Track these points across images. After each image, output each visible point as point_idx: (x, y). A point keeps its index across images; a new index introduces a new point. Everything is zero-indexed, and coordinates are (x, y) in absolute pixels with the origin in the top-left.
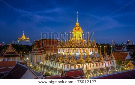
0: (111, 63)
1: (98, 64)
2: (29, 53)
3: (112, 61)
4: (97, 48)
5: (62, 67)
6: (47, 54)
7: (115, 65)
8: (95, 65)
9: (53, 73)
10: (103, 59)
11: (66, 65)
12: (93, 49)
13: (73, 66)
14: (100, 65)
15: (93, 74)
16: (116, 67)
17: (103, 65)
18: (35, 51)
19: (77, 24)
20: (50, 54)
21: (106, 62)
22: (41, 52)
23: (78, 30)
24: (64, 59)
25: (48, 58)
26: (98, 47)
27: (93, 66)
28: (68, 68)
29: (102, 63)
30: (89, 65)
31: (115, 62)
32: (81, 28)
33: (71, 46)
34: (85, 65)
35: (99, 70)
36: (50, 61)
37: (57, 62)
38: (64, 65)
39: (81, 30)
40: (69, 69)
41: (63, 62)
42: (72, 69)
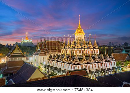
0: (112, 64)
1: (100, 65)
2: (33, 54)
3: (112, 62)
4: (98, 50)
5: (65, 67)
6: (51, 55)
7: (115, 66)
8: (97, 65)
9: (57, 73)
10: (104, 60)
11: (70, 65)
12: (94, 50)
13: (76, 66)
14: (101, 66)
15: (95, 74)
16: (116, 67)
17: (104, 65)
18: (38, 52)
19: (80, 26)
20: (54, 55)
21: (107, 63)
22: (45, 53)
23: (80, 32)
24: (67, 60)
25: (52, 59)
26: (99, 48)
27: (95, 67)
28: (71, 68)
29: (103, 64)
30: (92, 66)
31: (115, 63)
32: (83, 30)
33: (74, 47)
34: (88, 65)
35: (101, 71)
36: (53, 61)
37: (61, 63)
38: (67, 66)
39: (83, 32)
40: (73, 69)
41: (66, 63)
42: (75, 69)
